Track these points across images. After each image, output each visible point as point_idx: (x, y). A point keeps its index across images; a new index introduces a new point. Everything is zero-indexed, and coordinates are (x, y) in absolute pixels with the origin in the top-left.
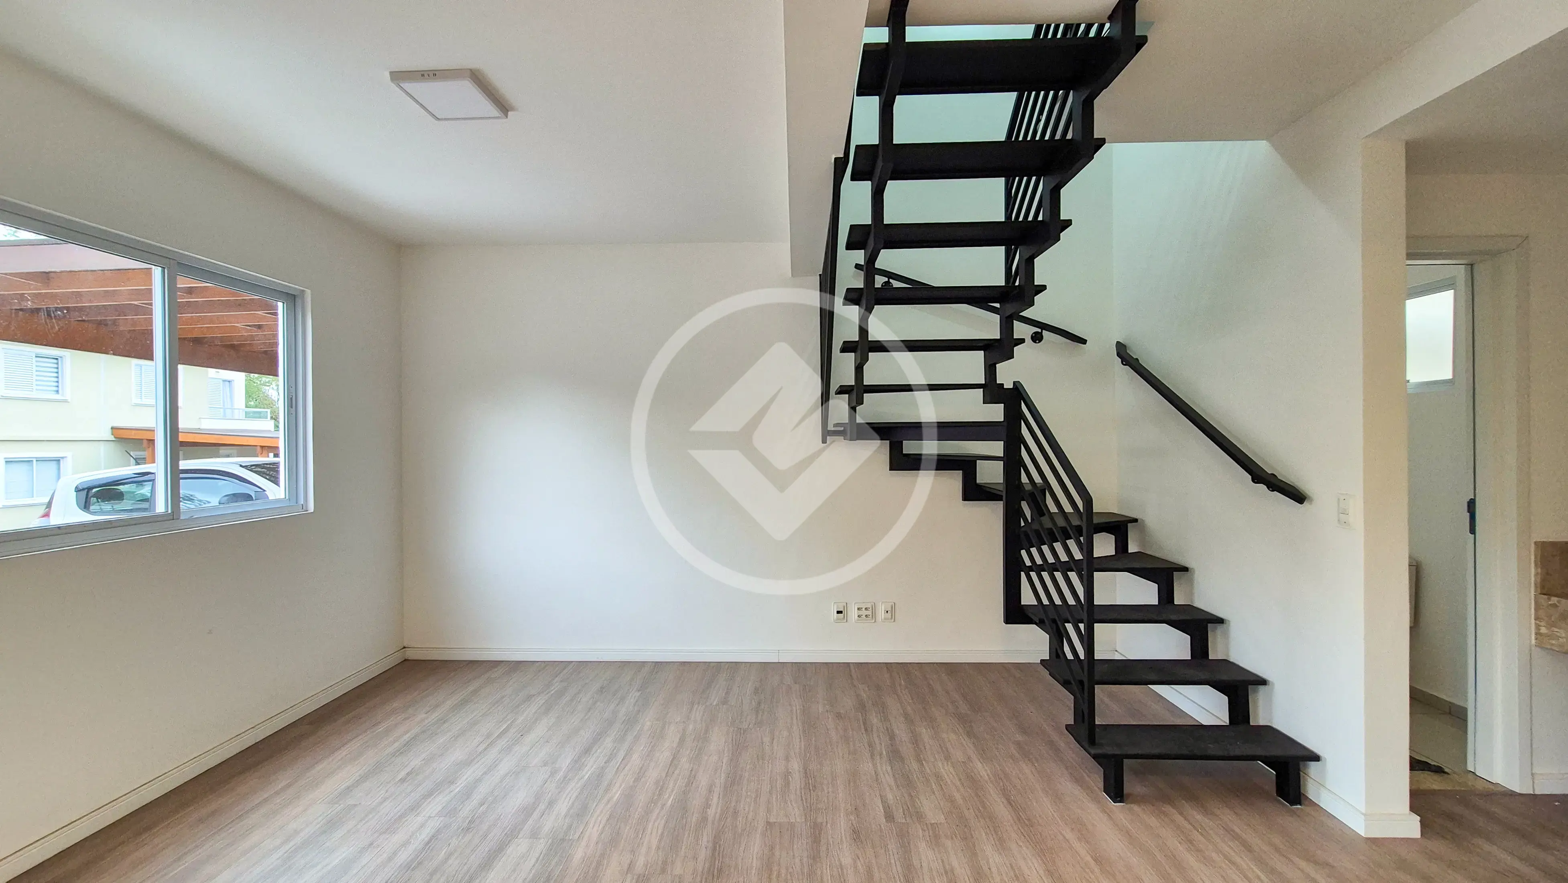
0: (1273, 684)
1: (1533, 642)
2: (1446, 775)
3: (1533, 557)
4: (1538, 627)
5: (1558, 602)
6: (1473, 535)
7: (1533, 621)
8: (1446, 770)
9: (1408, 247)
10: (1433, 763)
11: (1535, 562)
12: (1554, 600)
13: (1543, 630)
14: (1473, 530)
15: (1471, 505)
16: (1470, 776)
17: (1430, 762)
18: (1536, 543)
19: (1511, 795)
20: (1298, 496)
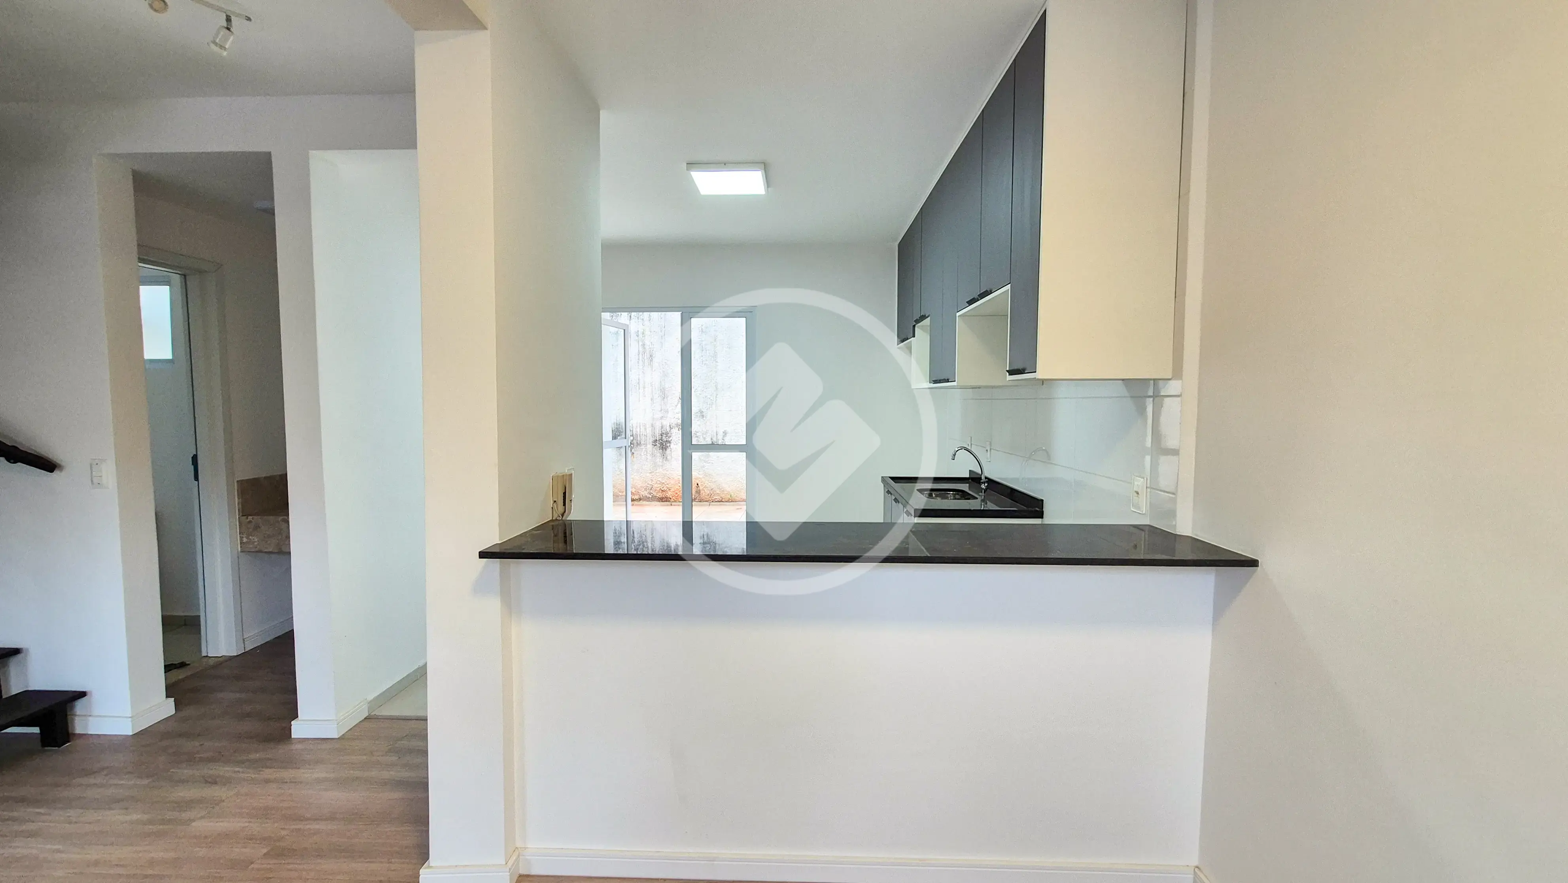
0: (27, 650)
1: (240, 549)
2: (189, 666)
3: (236, 493)
4: (241, 538)
5: (253, 519)
6: (197, 482)
7: (239, 535)
8: (187, 663)
9: (139, 253)
10: (177, 663)
11: (238, 495)
12: (250, 518)
13: (245, 540)
14: (196, 478)
15: (195, 459)
16: (205, 660)
17: (174, 663)
18: (237, 481)
19: (230, 660)
20: (48, 465)
